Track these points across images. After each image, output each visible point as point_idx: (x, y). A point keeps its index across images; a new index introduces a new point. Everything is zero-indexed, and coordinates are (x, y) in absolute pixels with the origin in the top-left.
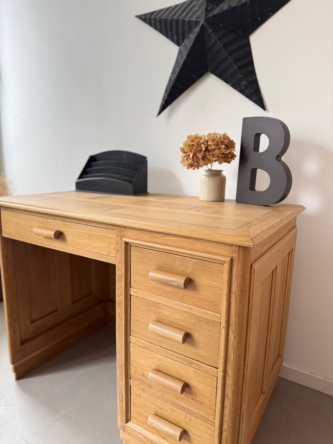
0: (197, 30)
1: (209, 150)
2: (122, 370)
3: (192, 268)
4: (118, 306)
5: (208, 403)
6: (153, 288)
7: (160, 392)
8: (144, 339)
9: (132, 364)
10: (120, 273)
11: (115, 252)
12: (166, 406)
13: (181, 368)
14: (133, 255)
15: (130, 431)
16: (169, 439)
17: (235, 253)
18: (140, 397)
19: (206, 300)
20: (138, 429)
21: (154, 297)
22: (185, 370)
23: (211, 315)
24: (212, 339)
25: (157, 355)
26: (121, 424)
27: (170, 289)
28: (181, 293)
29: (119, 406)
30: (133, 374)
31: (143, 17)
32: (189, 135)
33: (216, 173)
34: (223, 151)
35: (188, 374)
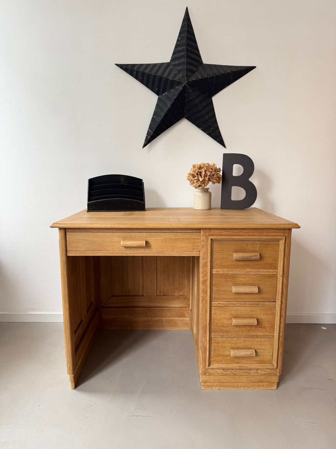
0: (180, 88)
8: (224, 301)
9: (213, 322)
10: (204, 261)
11: (199, 248)
12: (240, 340)
15: (211, 372)
17: (287, 233)
18: (218, 343)
19: (268, 264)
23: (271, 272)
24: (272, 285)
25: (234, 308)
26: (203, 370)
27: (243, 264)
30: (214, 329)
31: (125, 67)
33: (206, 190)
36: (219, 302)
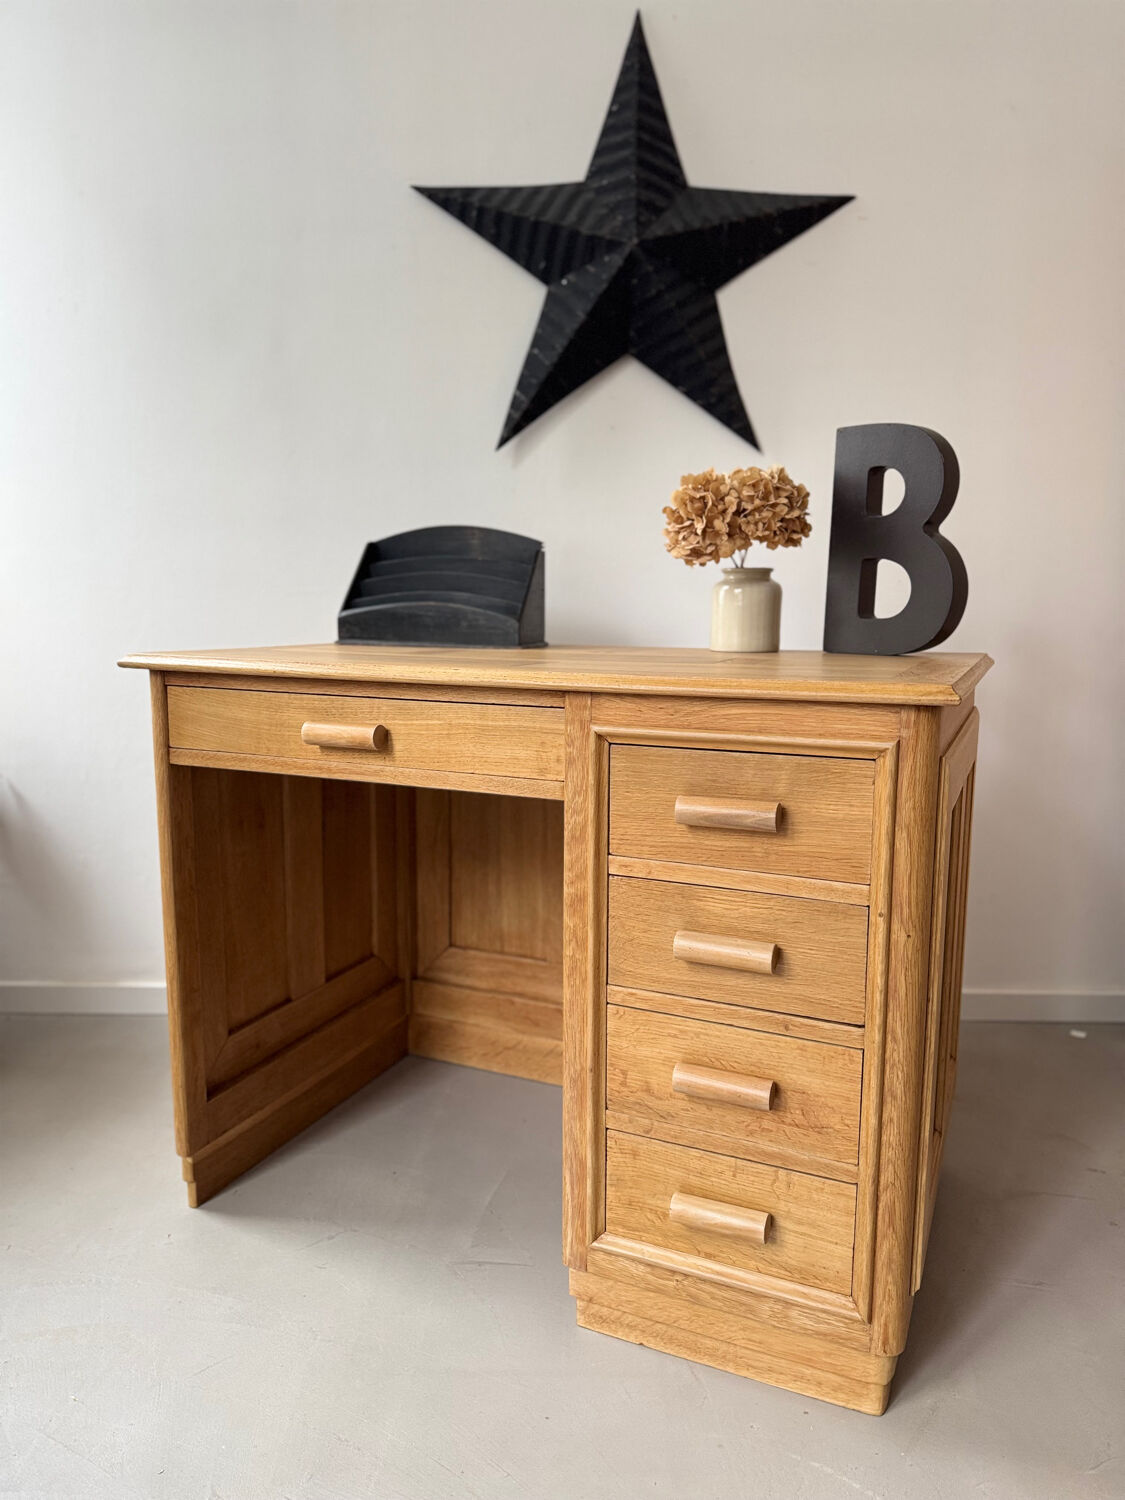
1: (745, 510)
2: (583, 1088)
3: (788, 781)
4: (572, 910)
5: (837, 1127)
6: (677, 847)
7: (697, 1127)
8: (650, 988)
9: (612, 1065)
10: (577, 821)
11: (562, 767)
12: (717, 1162)
13: (761, 1044)
14: (616, 770)
15: (603, 1263)
16: (724, 1255)
17: (908, 727)
18: (635, 1154)
19: (828, 856)
20: (632, 1249)
21: (682, 870)
22: (772, 1050)
23: (842, 891)
24: (845, 953)
25: (691, 1024)
26: (575, 1249)
27: (728, 844)
28: (759, 850)
29: (568, 1197)
30: (617, 1094)
31: (442, 196)
32: (686, 474)
33: (757, 576)
34: (783, 510)
35: (780, 1058)
36: (634, 991)
